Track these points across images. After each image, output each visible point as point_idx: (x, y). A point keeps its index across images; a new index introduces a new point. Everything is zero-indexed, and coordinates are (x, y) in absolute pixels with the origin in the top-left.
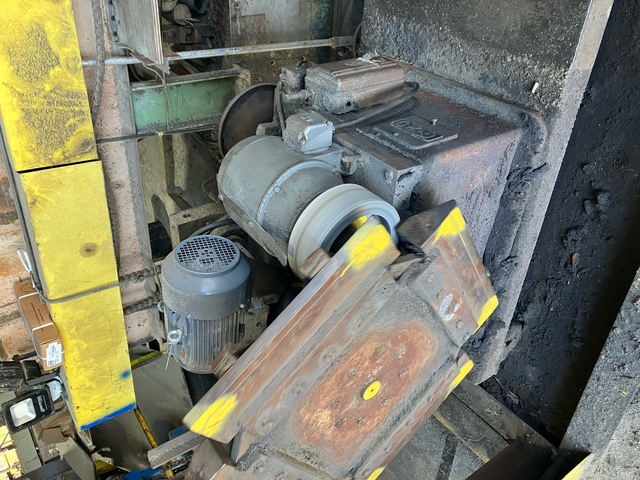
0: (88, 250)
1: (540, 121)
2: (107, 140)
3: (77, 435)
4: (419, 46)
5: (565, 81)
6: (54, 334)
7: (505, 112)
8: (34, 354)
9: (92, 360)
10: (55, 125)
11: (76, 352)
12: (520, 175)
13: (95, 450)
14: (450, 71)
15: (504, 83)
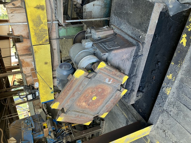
0: (46, 63)
1: (140, 45)
2: (52, 39)
3: (43, 108)
4: (121, 24)
5: (146, 36)
6: (37, 80)
7: (134, 42)
8: (33, 85)
9: (45, 88)
10: (41, 36)
11: (42, 86)
12: (136, 56)
13: (48, 114)
14: (126, 31)
15: (135, 35)
